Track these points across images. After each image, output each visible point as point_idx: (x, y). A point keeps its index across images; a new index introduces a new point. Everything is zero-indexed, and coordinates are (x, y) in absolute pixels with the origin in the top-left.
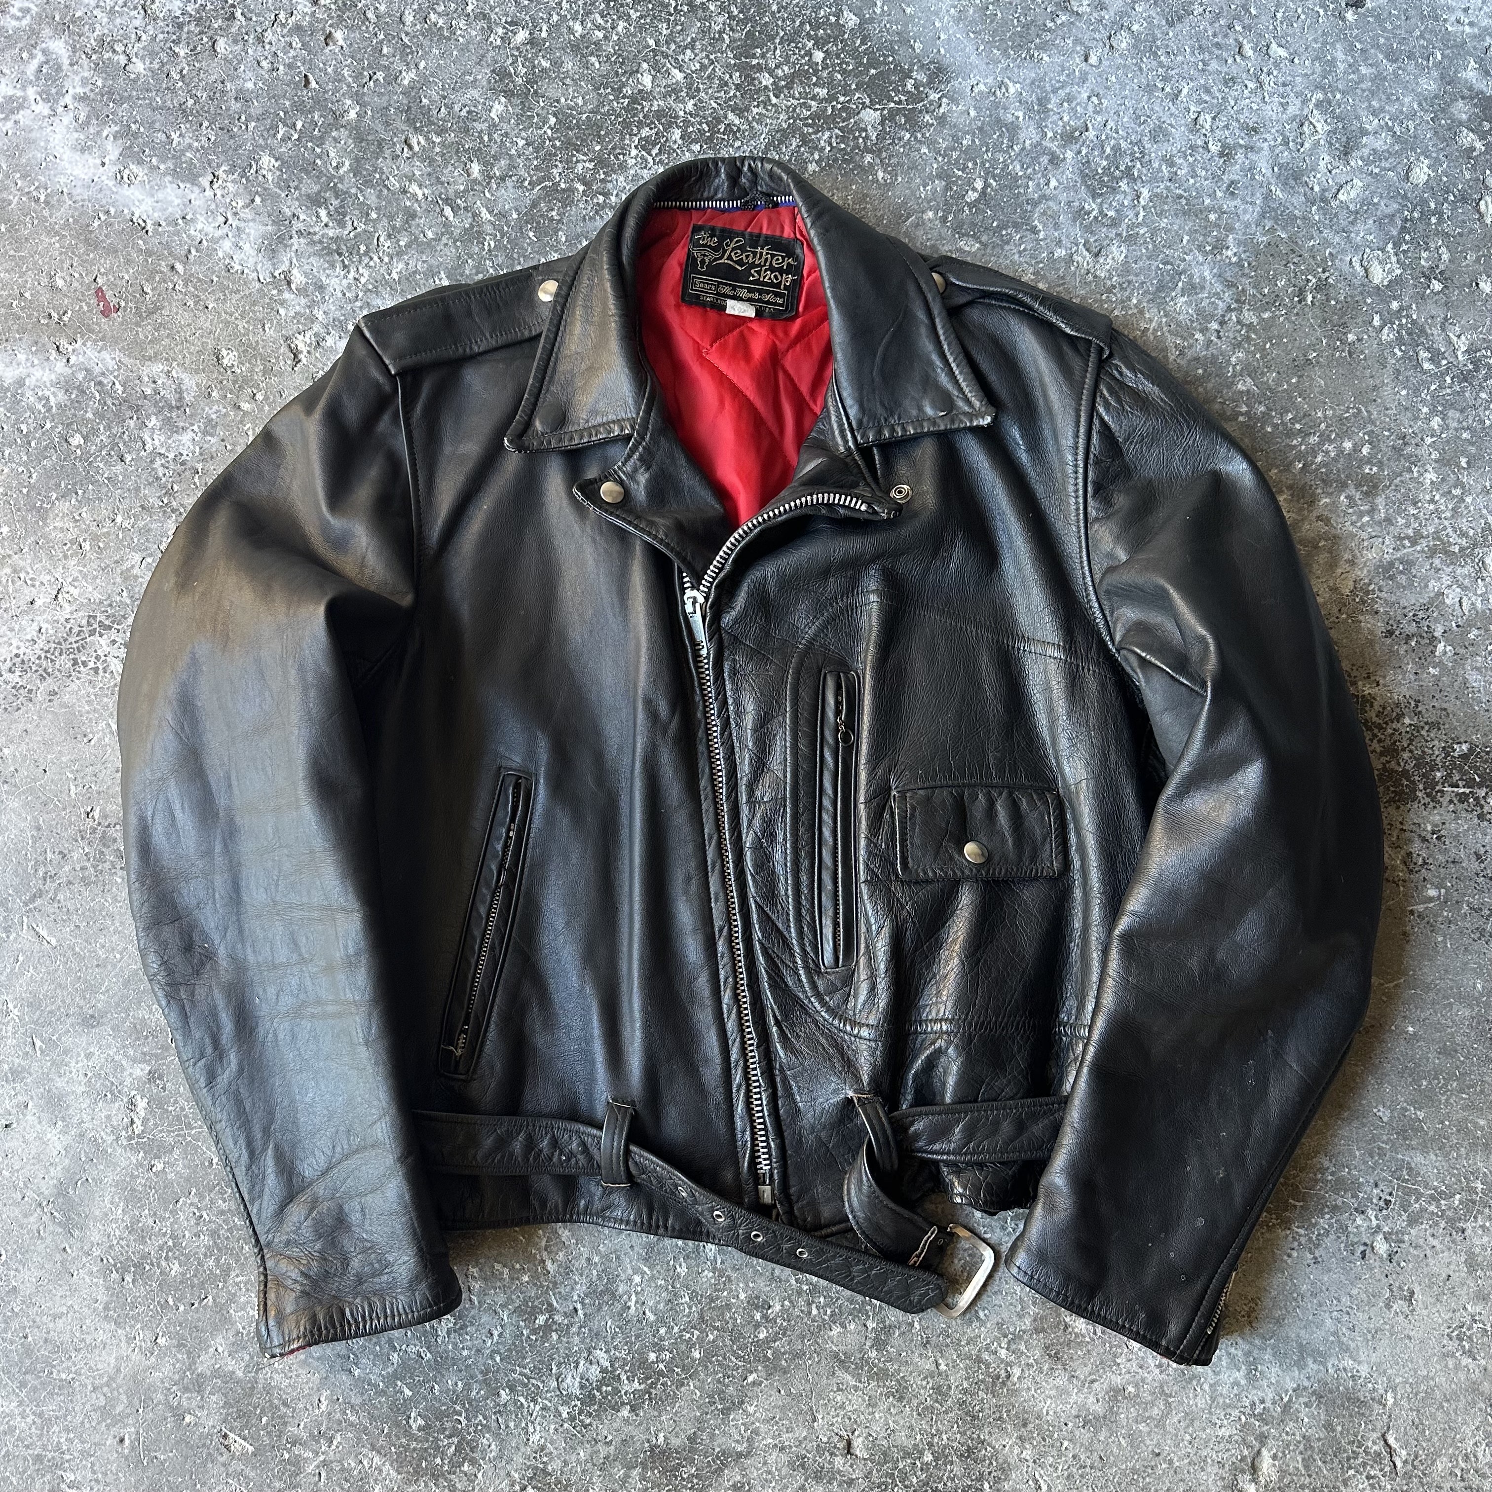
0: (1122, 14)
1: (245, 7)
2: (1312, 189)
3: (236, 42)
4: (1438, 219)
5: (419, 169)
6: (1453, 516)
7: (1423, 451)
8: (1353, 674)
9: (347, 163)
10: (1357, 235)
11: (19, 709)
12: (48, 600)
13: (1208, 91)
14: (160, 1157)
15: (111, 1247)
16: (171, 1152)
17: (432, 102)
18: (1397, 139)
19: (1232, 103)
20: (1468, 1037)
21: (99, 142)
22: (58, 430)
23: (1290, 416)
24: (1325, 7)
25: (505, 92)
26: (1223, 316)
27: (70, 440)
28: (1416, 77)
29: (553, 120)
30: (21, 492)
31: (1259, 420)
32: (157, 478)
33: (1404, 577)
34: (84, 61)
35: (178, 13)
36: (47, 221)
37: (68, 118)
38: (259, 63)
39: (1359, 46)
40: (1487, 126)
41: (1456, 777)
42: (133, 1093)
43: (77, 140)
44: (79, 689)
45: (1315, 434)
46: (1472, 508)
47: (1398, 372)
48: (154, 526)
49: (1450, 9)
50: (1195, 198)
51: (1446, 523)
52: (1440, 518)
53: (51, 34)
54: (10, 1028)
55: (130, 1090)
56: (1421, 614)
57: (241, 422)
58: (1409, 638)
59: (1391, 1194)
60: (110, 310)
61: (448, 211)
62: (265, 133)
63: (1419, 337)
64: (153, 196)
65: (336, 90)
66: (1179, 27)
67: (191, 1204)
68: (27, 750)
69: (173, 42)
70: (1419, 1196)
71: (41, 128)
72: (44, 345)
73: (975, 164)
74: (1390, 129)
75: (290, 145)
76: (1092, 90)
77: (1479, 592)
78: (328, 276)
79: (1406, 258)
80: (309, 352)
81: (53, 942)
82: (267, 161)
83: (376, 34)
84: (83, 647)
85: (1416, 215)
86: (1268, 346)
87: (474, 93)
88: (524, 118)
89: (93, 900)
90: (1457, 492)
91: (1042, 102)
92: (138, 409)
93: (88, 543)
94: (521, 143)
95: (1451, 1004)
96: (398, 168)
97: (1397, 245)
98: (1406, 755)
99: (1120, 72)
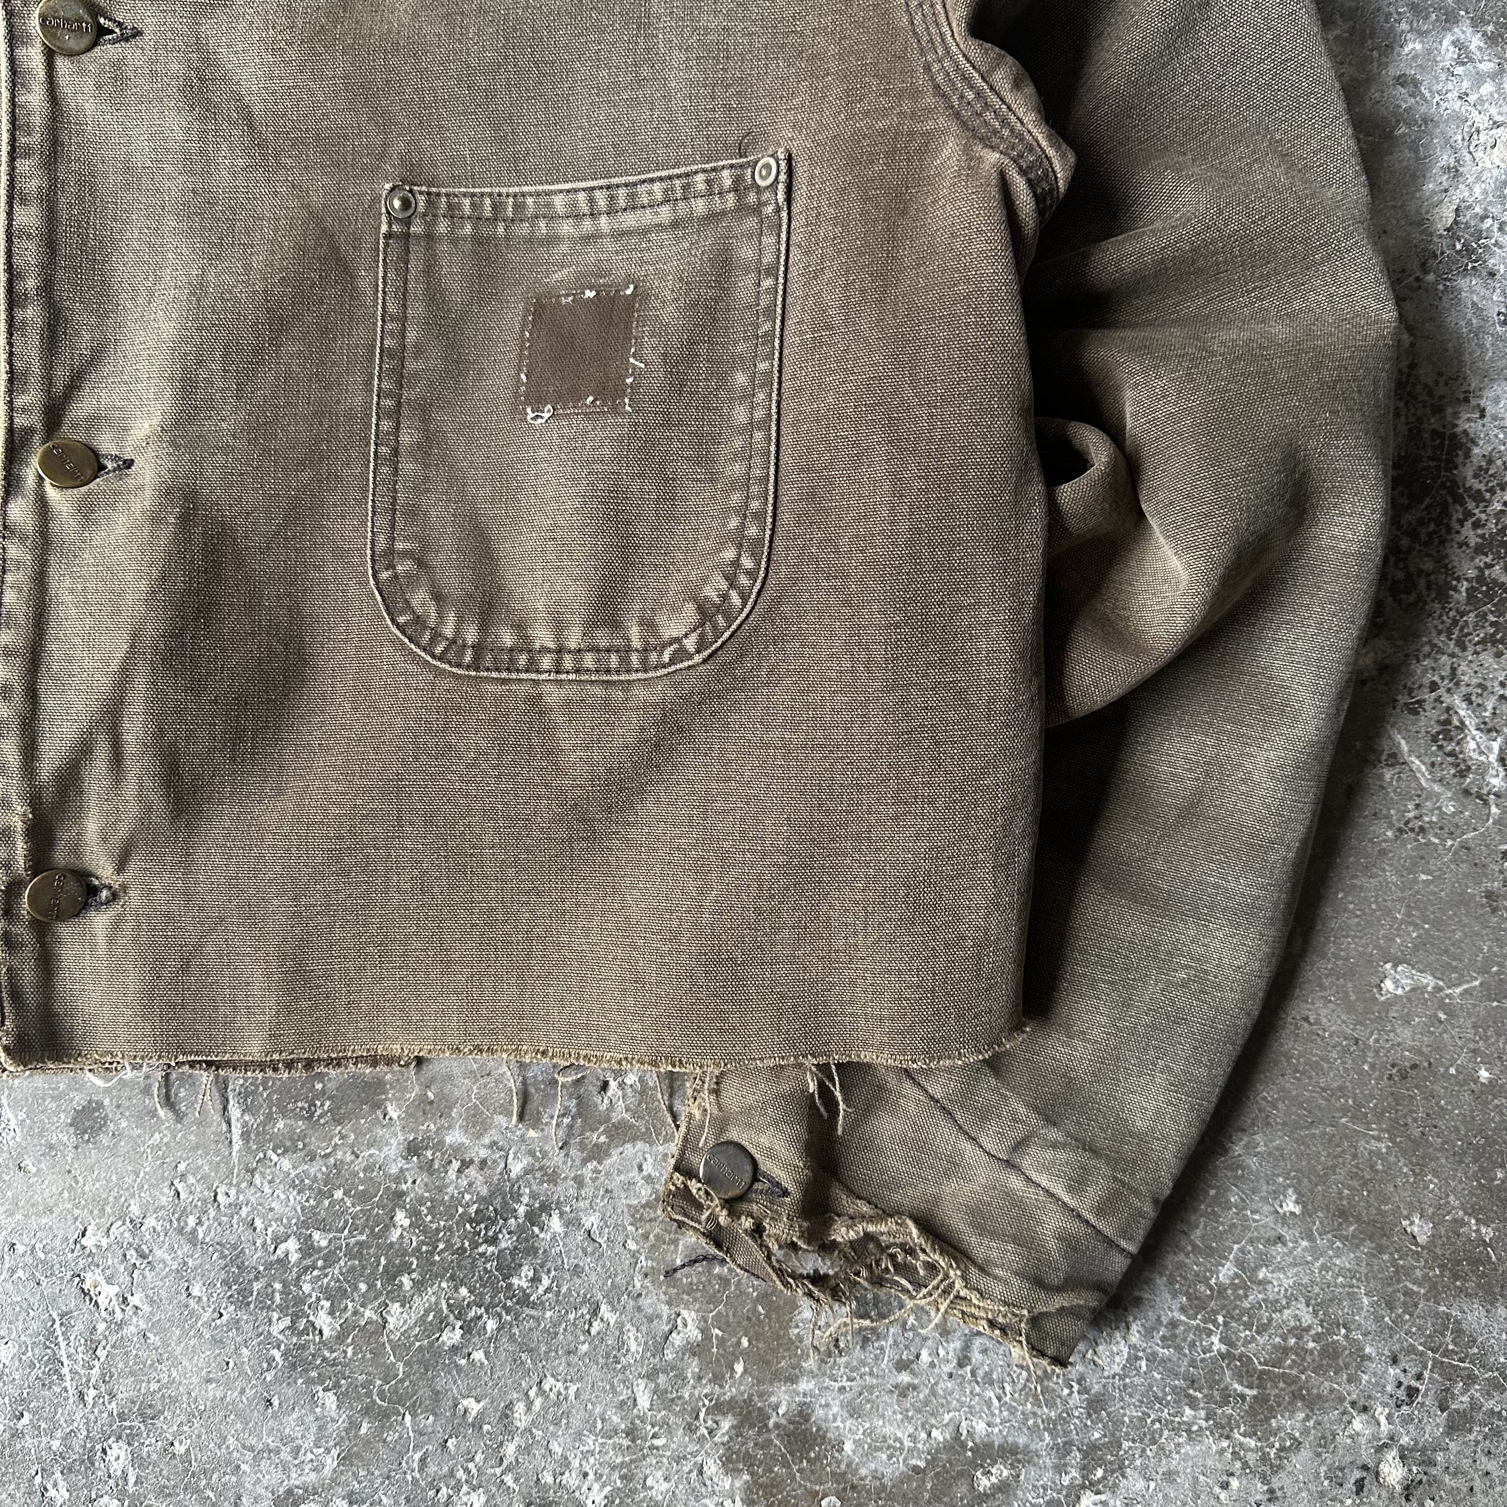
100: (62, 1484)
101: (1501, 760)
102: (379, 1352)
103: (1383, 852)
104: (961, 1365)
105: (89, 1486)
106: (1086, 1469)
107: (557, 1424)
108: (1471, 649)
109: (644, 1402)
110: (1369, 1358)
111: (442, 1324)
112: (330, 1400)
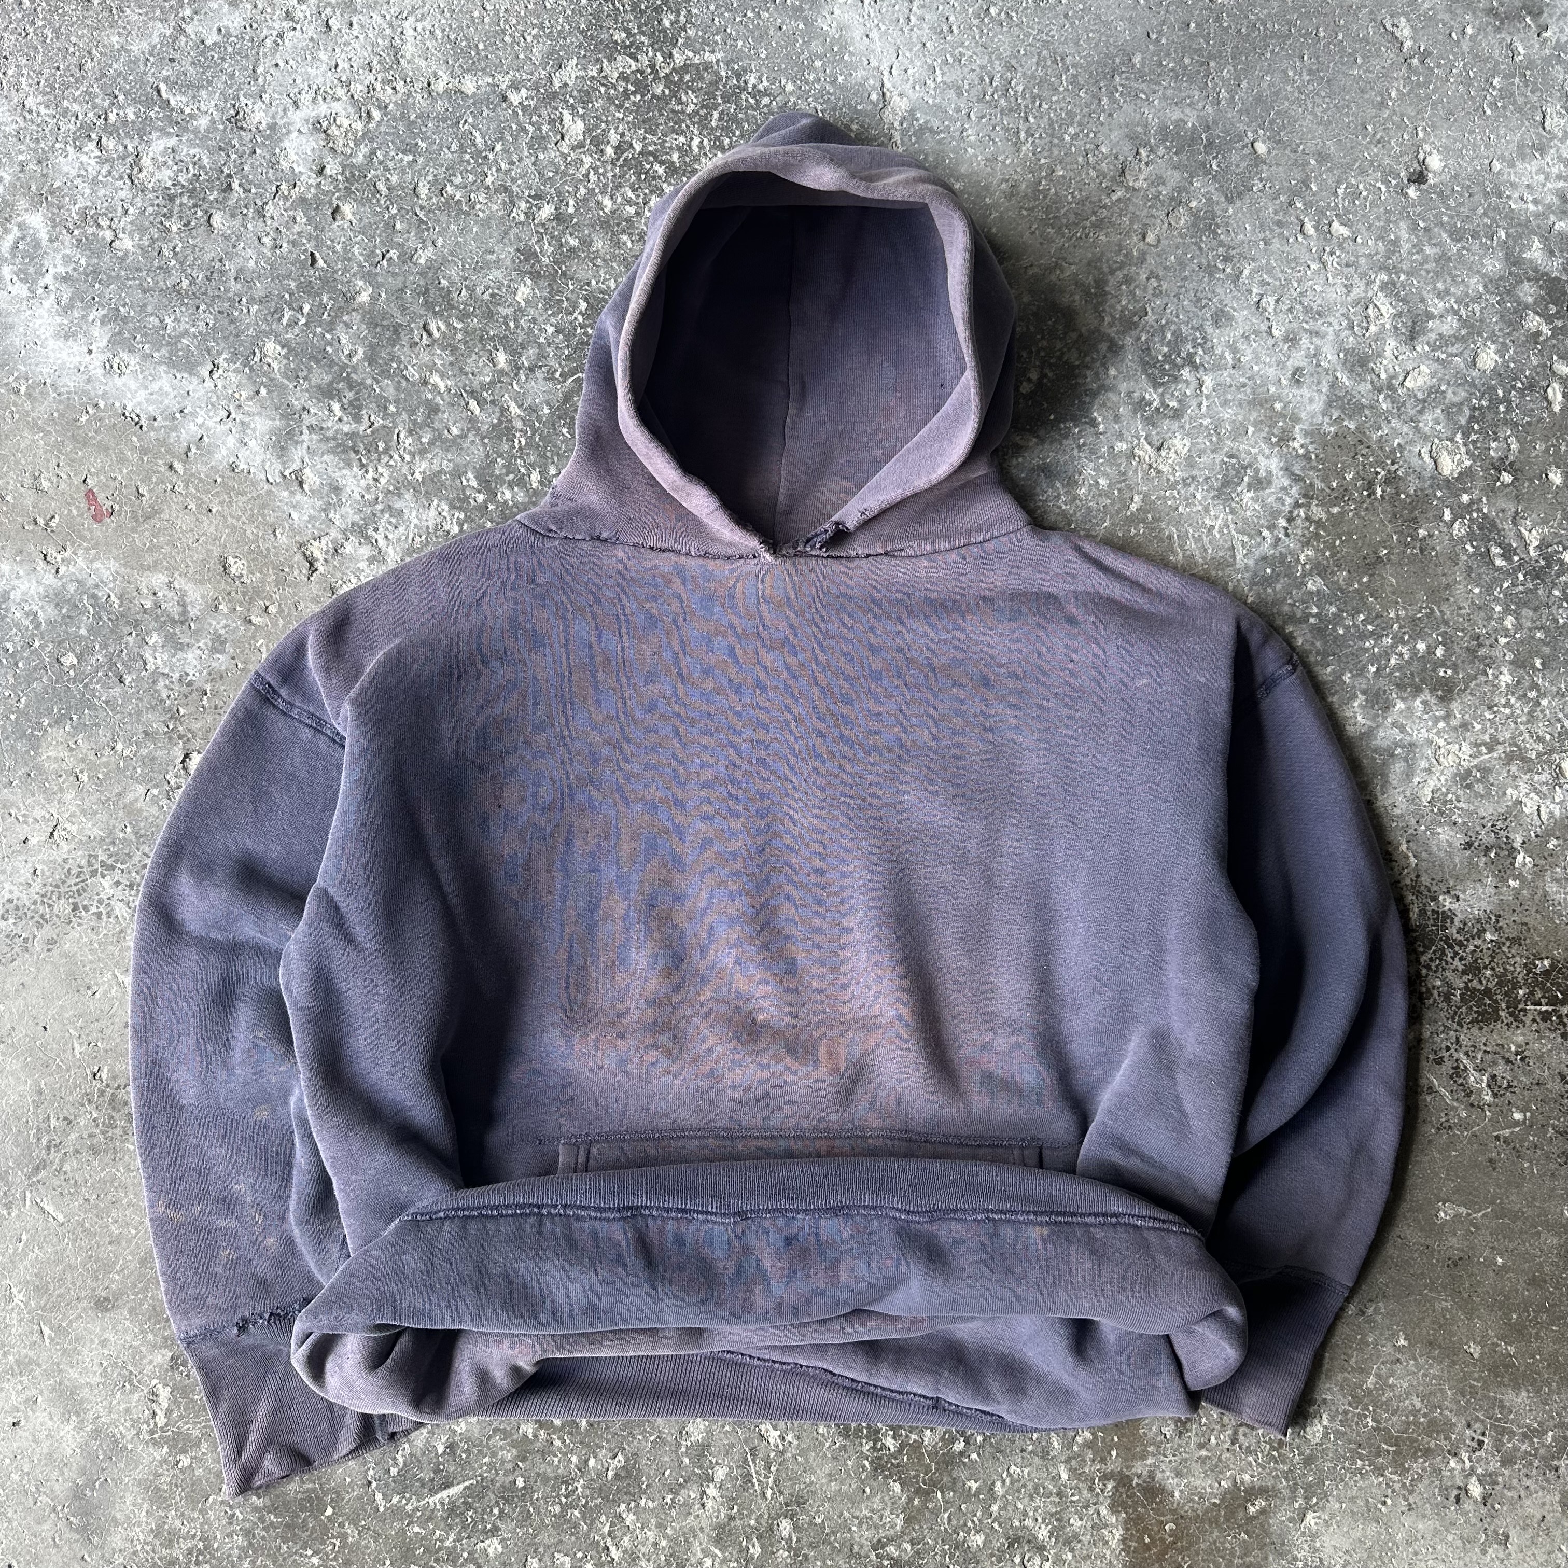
0: (1180, 189)
1: (243, 177)
2: (1378, 376)
3: (233, 216)
4: (1507, 408)
5: (441, 358)
6: (1528, 721)
7: (1497, 653)
8: (1434, 888)
9: (361, 352)
10: (1426, 425)
11: (14, 960)
12: (43, 839)
13: (1269, 273)
14: (186, 1452)
15: (135, 1553)
16: (198, 1445)
17: (452, 283)
18: (1463, 323)
19: (1296, 285)
20: (1558, 1266)
21: (85, 327)
22: (48, 649)
23: (1362, 617)
24: (1387, 183)
25: (530, 273)
26: (1291, 512)
27: (62, 660)
28: (1481, 258)
29: (583, 305)
30: (8, 718)
31: (1330, 622)
32: (162, 701)
33: (1481, 786)
34: (67, 238)
35: (169, 183)
36: (28, 416)
37: (49, 302)
38: (259, 239)
39: (1422, 225)
40: (1553, 309)
41: (1539, 994)
42: (154, 1382)
43: (60, 325)
44: (81, 937)
45: (1387, 635)
46: (1547, 712)
47: (1469, 569)
48: (159, 753)
49: (1513, 185)
50: (1260, 386)
51: (1522, 727)
52: (1516, 723)
53: (27, 206)
54: (14, 1315)
55: (151, 1379)
56: (1500, 824)
57: (253, 637)
58: (1487, 849)
59: (1483, 1434)
60: (102, 515)
61: (473, 405)
62: (269, 318)
63: (1490, 532)
64: (146, 388)
65: (346, 270)
66: (1238, 203)
67: (222, 1502)
68: (26, 1005)
69: (164, 215)
70: (1512, 1433)
71: (19, 311)
72: (30, 554)
73: (1031, 352)
74: (1456, 313)
75: (297, 330)
76: (1151, 272)
77: (1557, 800)
78: (343, 477)
79: (1476, 448)
80: (326, 560)
81: (61, 1218)
82: (271, 347)
83: (388, 208)
84: (84, 890)
85: (1484, 403)
86: (1337, 543)
87: (496, 274)
88: (552, 303)
89: (103, 1170)
90: (1533, 694)
91: (1100, 284)
92: (136, 624)
93: (86, 774)
94: (550, 330)
95: (1539, 1233)
96: (417, 357)
97: (1466, 435)
98: (1488, 972)
99: (1180, 252)
100: (757, 1545)
101: (1489, 1086)
102: (920, 1458)
103: (1430, 1141)
104: (1233, 1444)
105: (772, 1545)
106: (1307, 1498)
107: (1019, 1491)
108: (1465, 1026)
109: (1065, 1476)
110: (1454, 1424)
111: (953, 1440)
112: (897, 1487)
